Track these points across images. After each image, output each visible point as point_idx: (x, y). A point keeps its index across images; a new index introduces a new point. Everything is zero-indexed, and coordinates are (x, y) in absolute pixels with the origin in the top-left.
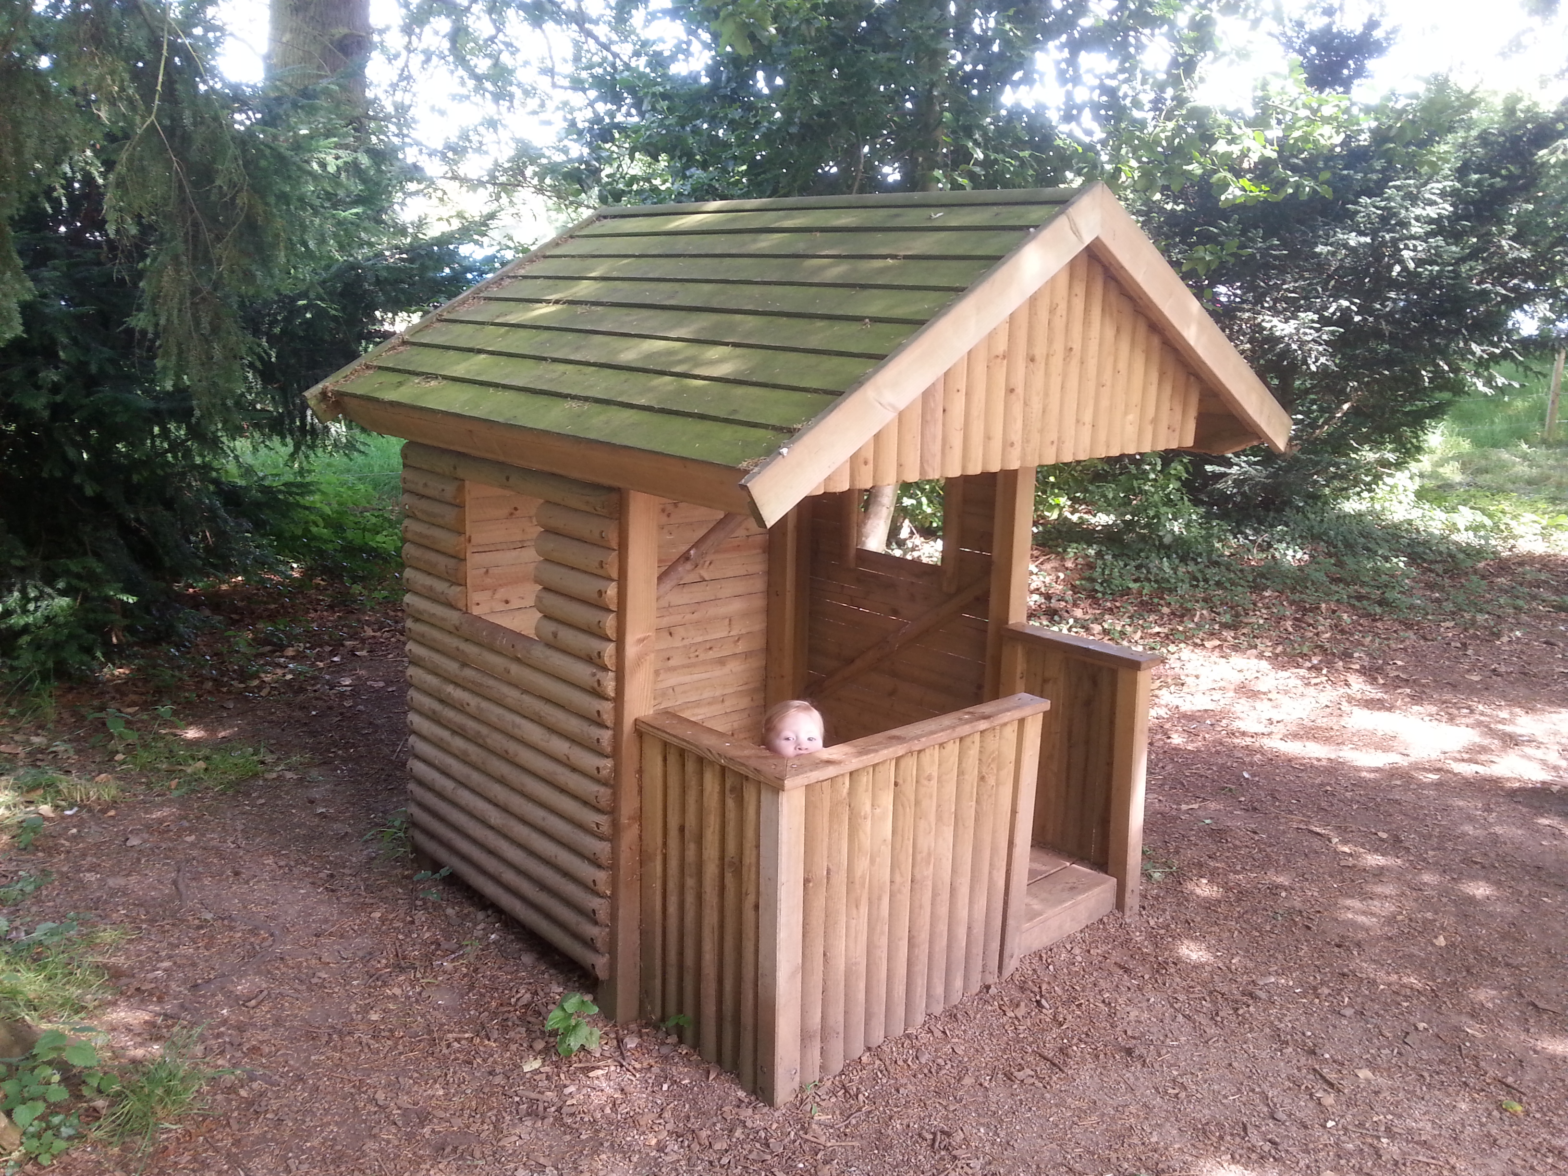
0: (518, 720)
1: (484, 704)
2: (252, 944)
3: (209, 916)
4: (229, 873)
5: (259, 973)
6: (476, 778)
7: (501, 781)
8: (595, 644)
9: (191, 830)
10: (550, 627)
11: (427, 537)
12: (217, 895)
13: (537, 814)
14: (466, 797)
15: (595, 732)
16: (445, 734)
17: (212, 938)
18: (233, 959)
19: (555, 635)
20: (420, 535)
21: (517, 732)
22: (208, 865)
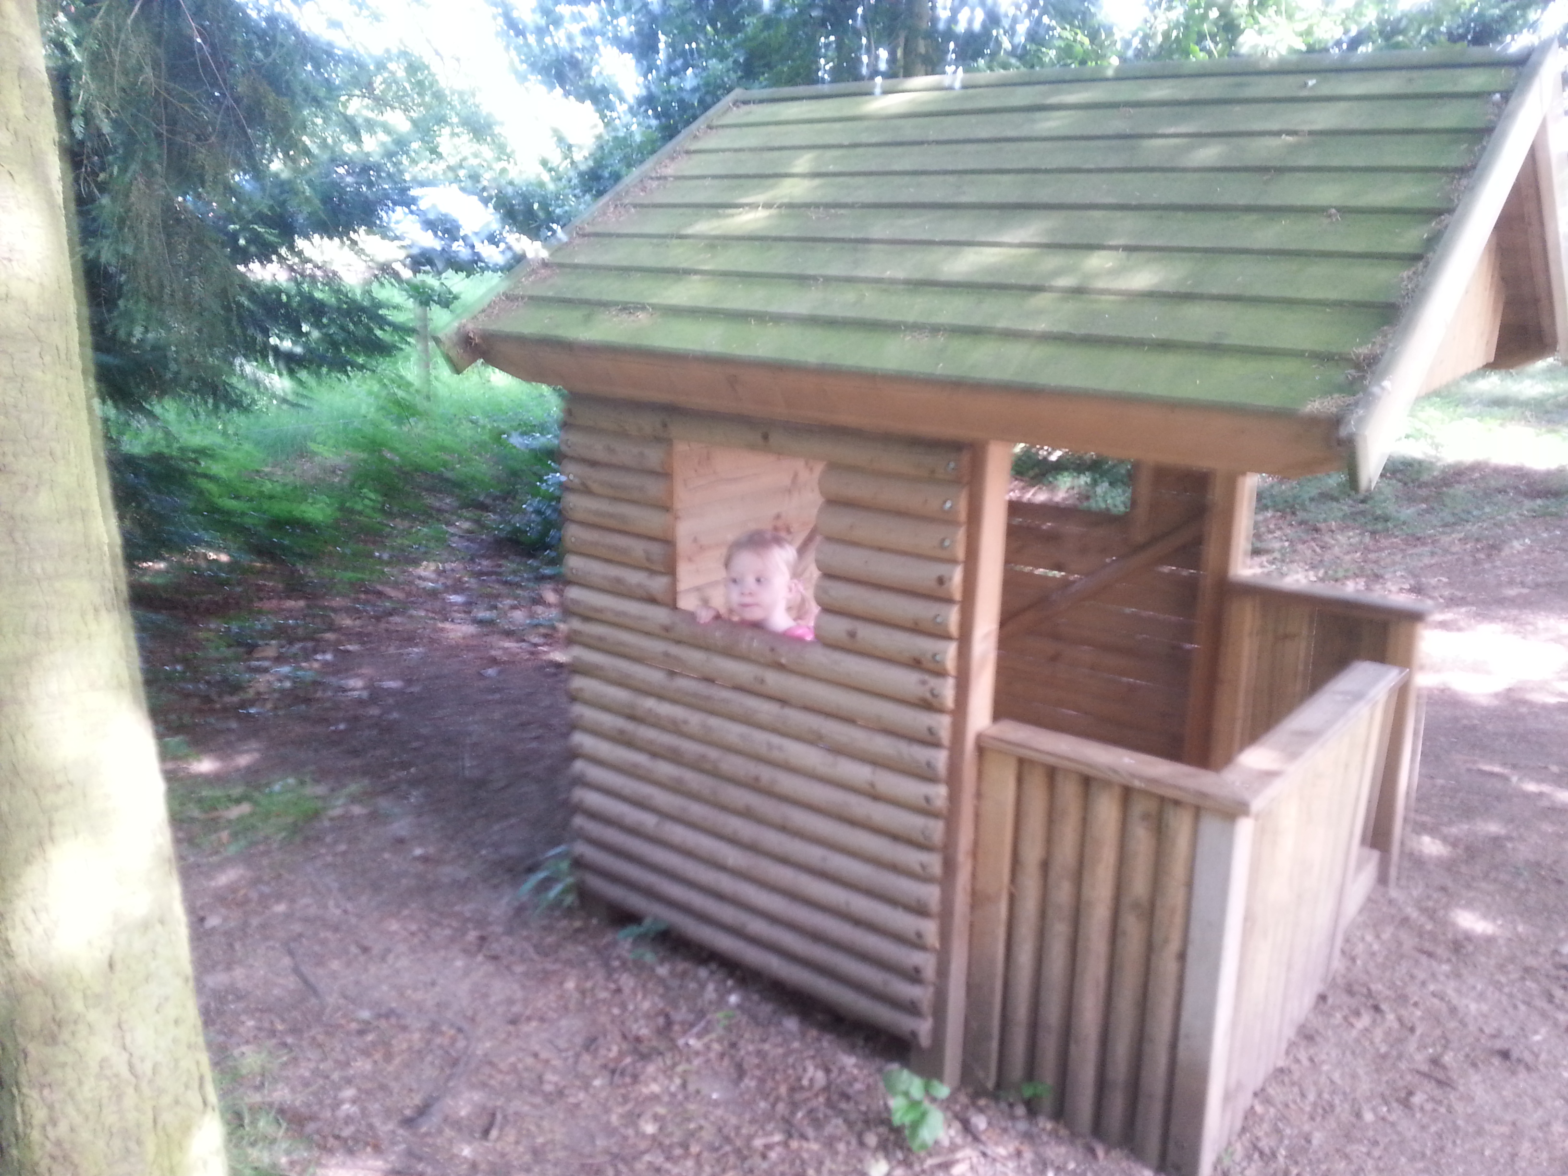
0: (776, 740)
1: (714, 722)
2: (441, 1047)
3: (365, 1014)
4: (354, 949)
5: (472, 1087)
6: (697, 810)
7: (747, 814)
8: (924, 645)
9: (279, 897)
10: (839, 627)
11: (611, 516)
12: (357, 983)
13: (814, 854)
14: (679, 833)
15: (921, 754)
16: (641, 759)
17: (387, 1045)
18: (429, 1072)
19: (852, 635)
20: (597, 513)
21: (776, 755)
22: (323, 942)
